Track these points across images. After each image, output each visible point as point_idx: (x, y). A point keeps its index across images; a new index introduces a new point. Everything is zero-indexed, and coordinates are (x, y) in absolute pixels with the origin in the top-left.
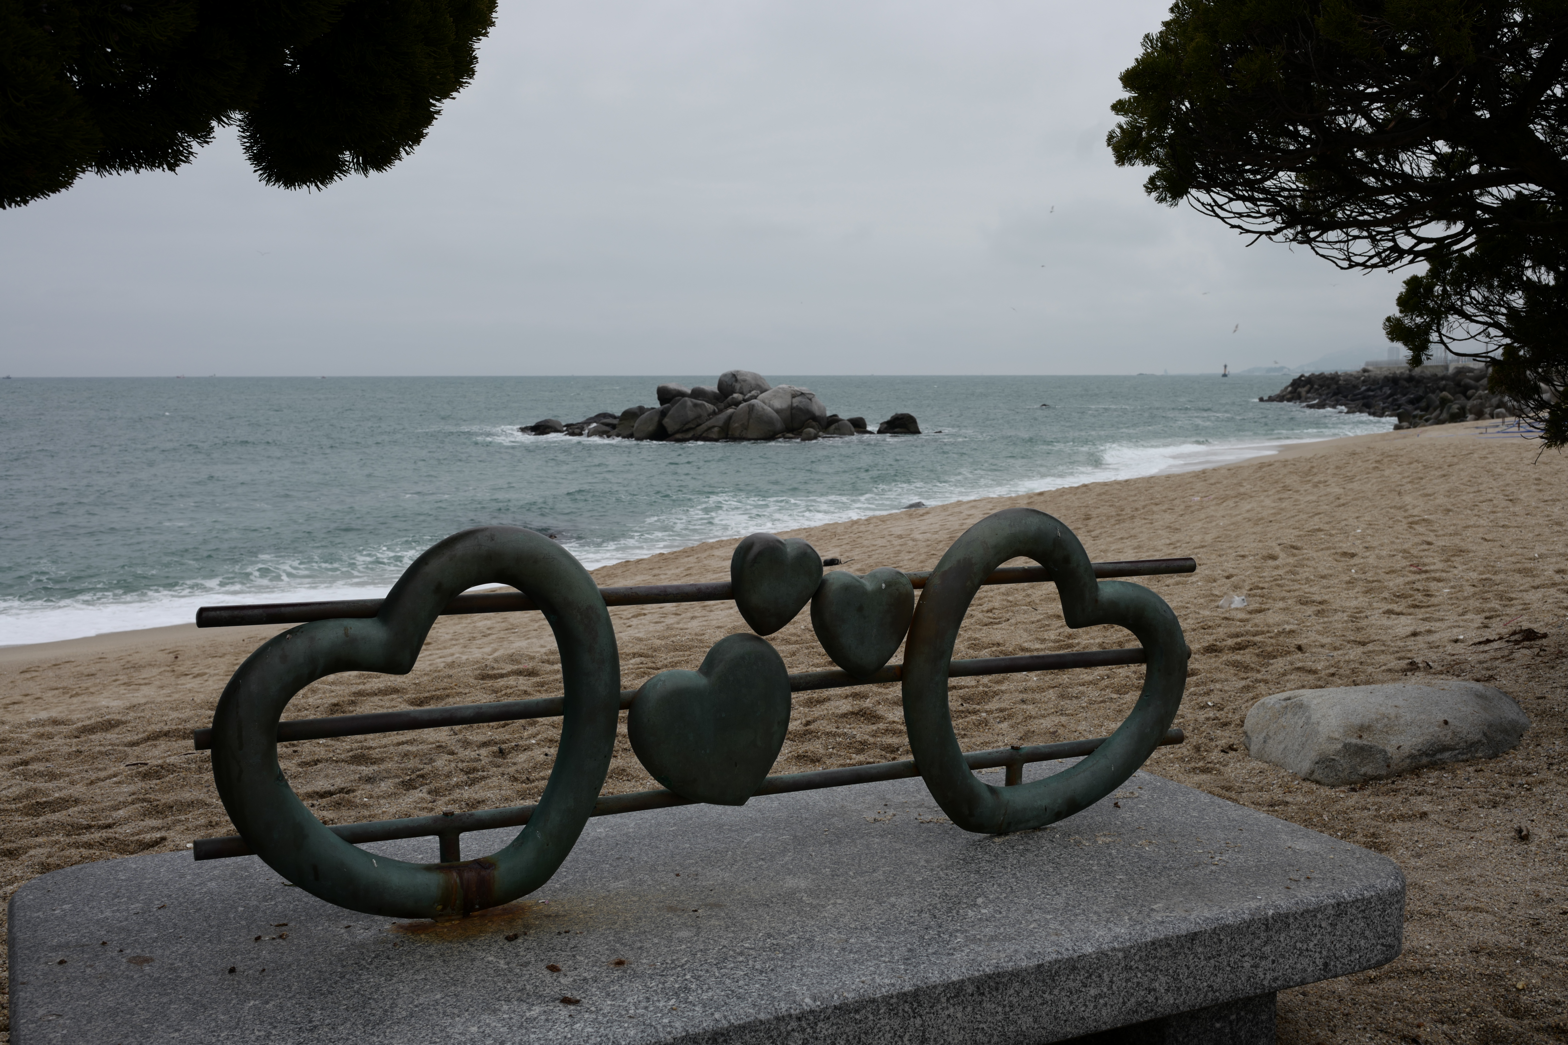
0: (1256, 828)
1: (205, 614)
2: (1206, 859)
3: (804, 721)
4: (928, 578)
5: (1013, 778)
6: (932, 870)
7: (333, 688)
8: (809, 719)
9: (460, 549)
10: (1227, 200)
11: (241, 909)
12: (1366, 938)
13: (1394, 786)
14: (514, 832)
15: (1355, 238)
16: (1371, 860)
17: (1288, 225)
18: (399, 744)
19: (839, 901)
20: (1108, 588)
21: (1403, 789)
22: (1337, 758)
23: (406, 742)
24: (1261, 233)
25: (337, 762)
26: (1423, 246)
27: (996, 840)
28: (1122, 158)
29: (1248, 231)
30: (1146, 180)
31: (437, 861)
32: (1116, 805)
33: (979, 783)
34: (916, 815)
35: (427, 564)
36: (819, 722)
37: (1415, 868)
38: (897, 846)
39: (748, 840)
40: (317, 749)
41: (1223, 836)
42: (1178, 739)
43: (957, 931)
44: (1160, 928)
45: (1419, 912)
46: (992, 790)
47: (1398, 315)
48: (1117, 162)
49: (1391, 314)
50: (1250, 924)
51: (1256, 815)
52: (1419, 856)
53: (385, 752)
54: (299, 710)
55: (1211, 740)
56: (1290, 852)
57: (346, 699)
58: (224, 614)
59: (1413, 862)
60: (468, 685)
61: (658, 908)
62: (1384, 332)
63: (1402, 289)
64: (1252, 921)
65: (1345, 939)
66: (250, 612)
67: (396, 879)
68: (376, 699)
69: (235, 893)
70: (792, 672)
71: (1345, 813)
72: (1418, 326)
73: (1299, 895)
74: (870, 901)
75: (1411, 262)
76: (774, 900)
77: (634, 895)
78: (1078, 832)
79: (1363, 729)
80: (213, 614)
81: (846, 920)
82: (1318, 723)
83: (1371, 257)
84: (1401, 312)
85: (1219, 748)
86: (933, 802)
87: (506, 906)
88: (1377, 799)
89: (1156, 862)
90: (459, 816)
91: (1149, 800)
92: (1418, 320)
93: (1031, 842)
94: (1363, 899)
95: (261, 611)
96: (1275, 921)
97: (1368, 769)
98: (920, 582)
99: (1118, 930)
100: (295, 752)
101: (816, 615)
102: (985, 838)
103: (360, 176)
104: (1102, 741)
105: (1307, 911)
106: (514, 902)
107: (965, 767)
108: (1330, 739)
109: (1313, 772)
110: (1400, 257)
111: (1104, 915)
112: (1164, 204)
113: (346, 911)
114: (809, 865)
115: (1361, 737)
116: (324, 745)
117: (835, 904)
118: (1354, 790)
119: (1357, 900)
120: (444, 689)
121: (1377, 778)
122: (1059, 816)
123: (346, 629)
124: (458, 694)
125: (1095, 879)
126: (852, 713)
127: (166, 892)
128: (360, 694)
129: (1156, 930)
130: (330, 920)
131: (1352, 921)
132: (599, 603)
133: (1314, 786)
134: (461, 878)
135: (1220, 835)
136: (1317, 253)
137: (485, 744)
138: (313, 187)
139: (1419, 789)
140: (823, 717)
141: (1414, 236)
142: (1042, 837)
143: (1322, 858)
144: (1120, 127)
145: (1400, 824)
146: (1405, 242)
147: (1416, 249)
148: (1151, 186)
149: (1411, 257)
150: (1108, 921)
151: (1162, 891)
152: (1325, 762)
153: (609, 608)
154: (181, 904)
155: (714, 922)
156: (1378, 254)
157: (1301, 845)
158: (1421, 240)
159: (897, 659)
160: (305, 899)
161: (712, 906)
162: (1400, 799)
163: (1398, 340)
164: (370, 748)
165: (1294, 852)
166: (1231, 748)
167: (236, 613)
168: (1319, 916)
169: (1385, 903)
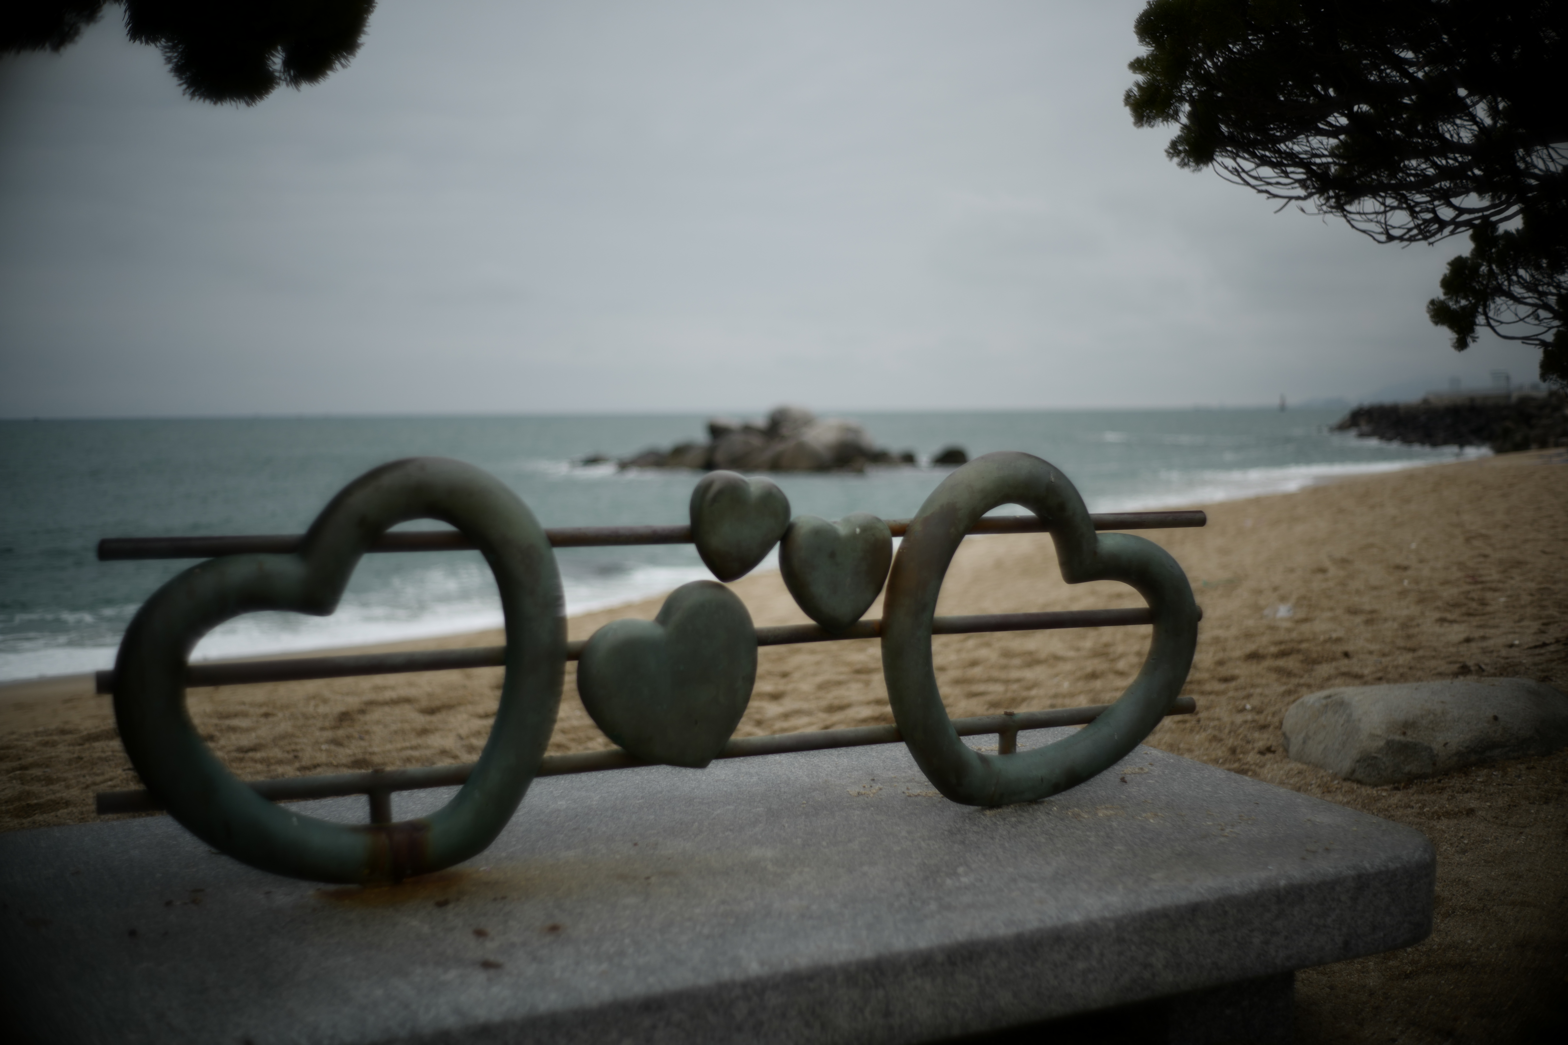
0: (1273, 802)
1: (106, 546)
2: (1215, 831)
4: (908, 525)
5: (1007, 746)
6: (913, 840)
9: (387, 479)
10: (1252, 166)
11: (158, 875)
12: (1391, 914)
14: (452, 792)
15: (1393, 208)
16: (1399, 832)
17: (1319, 190)
19: (806, 870)
20: (1109, 541)
21: (1450, 787)
22: (1379, 756)
24: (1290, 198)
26: (1465, 217)
27: (988, 812)
28: (1141, 118)
29: (1275, 196)
30: (1166, 144)
31: (367, 821)
32: (1123, 780)
33: (969, 750)
34: (904, 789)
35: (352, 495)
38: (879, 818)
39: (719, 812)
42: (1190, 709)
43: (931, 898)
44: (1157, 898)
46: (983, 758)
47: (1442, 297)
48: (1135, 123)
49: (1434, 296)
50: (1259, 895)
51: (1275, 790)
52: (1464, 852)
55: (1248, 742)
56: (1309, 825)
58: (130, 546)
61: (607, 876)
62: (1428, 315)
63: (1445, 269)
64: (1262, 892)
65: (1367, 915)
67: (319, 838)
70: (759, 625)
71: (1387, 810)
72: (1463, 308)
73: (1315, 866)
74: (840, 870)
75: (1452, 233)
76: (736, 869)
77: (584, 863)
78: (1078, 806)
79: (1407, 726)
80: (115, 545)
81: (811, 887)
82: (1360, 720)
83: (1409, 230)
84: (1445, 294)
85: (1256, 750)
86: (920, 774)
87: (440, 872)
88: (1421, 797)
89: (1160, 834)
90: (392, 773)
91: (1159, 776)
92: (1463, 302)
93: (1025, 814)
94: (1388, 871)
96: (1288, 893)
97: (1412, 767)
98: (899, 530)
99: (1110, 898)
101: (785, 559)
102: (976, 811)
103: (292, 89)
104: (1104, 710)
105: (1324, 883)
106: (450, 869)
107: (953, 732)
108: (1372, 736)
109: (1353, 771)
110: (1441, 229)
111: (1096, 884)
112: (1186, 169)
114: (779, 836)
115: (1404, 734)
117: (801, 872)
118: (1397, 789)
119: (1381, 872)
121: (1422, 777)
122: (1059, 788)
123: (260, 564)
125: (1090, 850)
129: (1153, 899)
130: (251, 886)
131: (1375, 895)
132: (543, 544)
133: (1355, 786)
134: (391, 841)
135: (1234, 808)
136: (1353, 226)
138: (241, 103)
139: (1467, 786)
141: (1455, 208)
142: (1038, 810)
143: (1344, 830)
144: (1138, 85)
145: (1445, 821)
146: (1446, 213)
147: (1458, 220)
148: (1173, 150)
149: (1451, 228)
150: (1099, 890)
151: (1163, 862)
152: (1367, 760)
153: (554, 550)
154: (97, 870)
155: (666, 889)
156: (1417, 226)
157: (1322, 818)
158: (1461, 211)
160: (230, 867)
161: (666, 874)
162: (1445, 796)
163: (1443, 323)
165: (1314, 824)
166: (1269, 750)
167: (140, 545)
168: (1338, 888)
169: (1412, 876)
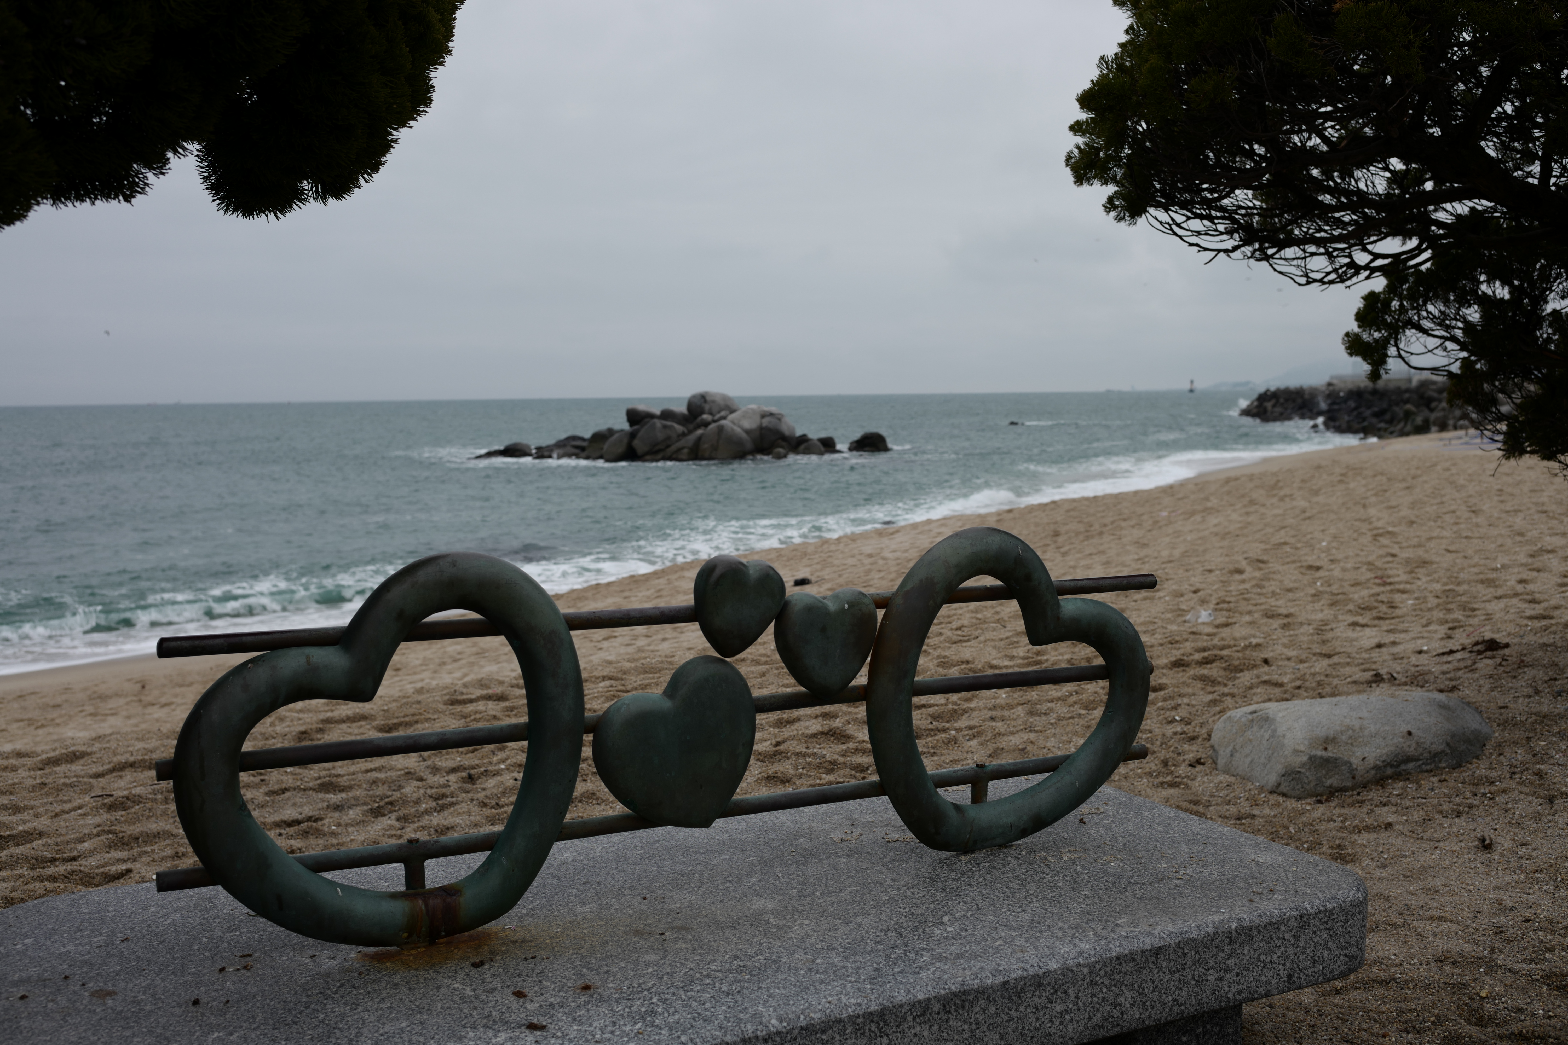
0: (1220, 841)
1: (165, 645)
2: (1170, 873)
3: (774, 742)
4: (890, 598)
5: (978, 796)
6: (898, 889)
7: (301, 715)
8: (779, 739)
9: (422, 576)
10: (1184, 218)
11: (205, 940)
12: (1329, 949)
13: (1359, 798)
14: (480, 857)
15: (1312, 254)
16: (1334, 871)
17: (1246, 242)
18: (367, 771)
19: (806, 922)
20: (1070, 605)
21: (1368, 800)
22: (1303, 770)
23: (375, 770)
24: (1219, 251)
25: (304, 790)
26: (1379, 262)
27: (963, 858)
28: (1080, 178)
29: (1206, 249)
30: (1104, 200)
31: (403, 888)
32: (1082, 821)
33: (945, 801)
34: (883, 835)
35: (388, 591)
36: (788, 743)
37: (1380, 879)
38: (864, 865)
39: (715, 862)
40: (284, 778)
41: (1187, 850)
42: (1142, 754)
43: (923, 949)
44: (1124, 943)
45: (1385, 923)
46: (957, 808)
47: (1356, 329)
48: (1075, 183)
49: (1349, 329)
50: (1213, 937)
51: (1220, 829)
52: (1384, 866)
53: (353, 780)
54: (267, 739)
55: (1179, 754)
56: (1253, 865)
57: (314, 726)
58: (185, 644)
59: (1378, 873)
60: (436, 711)
61: (625, 932)
62: (1343, 347)
63: (1359, 304)
64: (1216, 934)
65: (1308, 950)
66: (211, 642)
67: (361, 907)
68: (344, 726)
69: (200, 924)
70: (756, 693)
71: (1312, 825)
72: (1376, 341)
73: (1262, 908)
74: (837, 922)
75: (1368, 278)
76: (741, 922)
77: (601, 919)
78: (1044, 849)
79: (1328, 741)
80: (173, 644)
81: (813, 940)
82: (1284, 736)
83: (1328, 274)
84: (1359, 327)
85: (1187, 762)
86: (899, 821)
87: (472, 932)
88: (1343, 811)
89: (1121, 877)
90: (425, 842)
91: (1114, 816)
92: (1377, 335)
93: (997, 859)
94: (1326, 911)
95: (222, 640)
96: (1239, 934)
97: (1333, 781)
98: (882, 602)
99: (1083, 945)
100: (262, 780)
101: (779, 636)
102: (952, 856)
103: (320, 205)
104: (1066, 758)
105: (1270, 923)
106: (481, 928)
107: (931, 785)
108: (1296, 752)
109: (1279, 785)
110: (1357, 273)
111: (1069, 931)
112: (1122, 223)
113: (311, 941)
114: (776, 886)
115: (1326, 749)
116: (292, 773)
117: (801, 925)
118: (1320, 802)
119: (1320, 912)
120: (413, 715)
121: (1343, 790)
122: (1025, 833)
123: (308, 657)
124: (428, 720)
125: (1060, 895)
126: (822, 733)
127: (129, 924)
128: (328, 721)
129: (1121, 945)
130: (294, 950)
131: (1314, 933)
132: (562, 627)
133: (1281, 799)
134: (427, 905)
135: (1184, 849)
136: (1275, 270)
137: (454, 770)
138: (272, 216)
139: (1384, 800)
140: (793, 738)
141: (1370, 253)
142: (1008, 854)
143: (1285, 870)
144: (1078, 147)
145: (1365, 835)
146: (1361, 258)
147: (1372, 265)
148: (1110, 205)
149: (1368, 272)
150: (1073, 937)
151: (1127, 906)
152: (1291, 774)
153: (573, 633)
154: (144, 936)
155: (681, 945)
156: (1335, 270)
157: (1264, 858)
158: (1376, 256)
159: (862, 679)
160: (270, 929)
161: (679, 929)
162: (1365, 810)
163: (1357, 355)
164: (338, 776)
165: (1258, 865)
166: (1199, 762)
167: (197, 642)
168: (1283, 928)
169: (1347, 914)
